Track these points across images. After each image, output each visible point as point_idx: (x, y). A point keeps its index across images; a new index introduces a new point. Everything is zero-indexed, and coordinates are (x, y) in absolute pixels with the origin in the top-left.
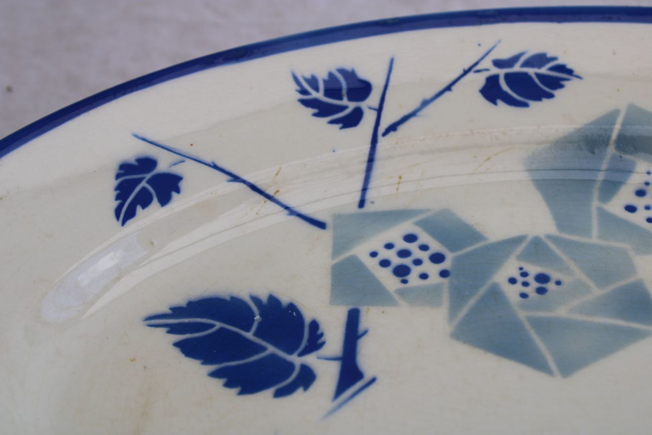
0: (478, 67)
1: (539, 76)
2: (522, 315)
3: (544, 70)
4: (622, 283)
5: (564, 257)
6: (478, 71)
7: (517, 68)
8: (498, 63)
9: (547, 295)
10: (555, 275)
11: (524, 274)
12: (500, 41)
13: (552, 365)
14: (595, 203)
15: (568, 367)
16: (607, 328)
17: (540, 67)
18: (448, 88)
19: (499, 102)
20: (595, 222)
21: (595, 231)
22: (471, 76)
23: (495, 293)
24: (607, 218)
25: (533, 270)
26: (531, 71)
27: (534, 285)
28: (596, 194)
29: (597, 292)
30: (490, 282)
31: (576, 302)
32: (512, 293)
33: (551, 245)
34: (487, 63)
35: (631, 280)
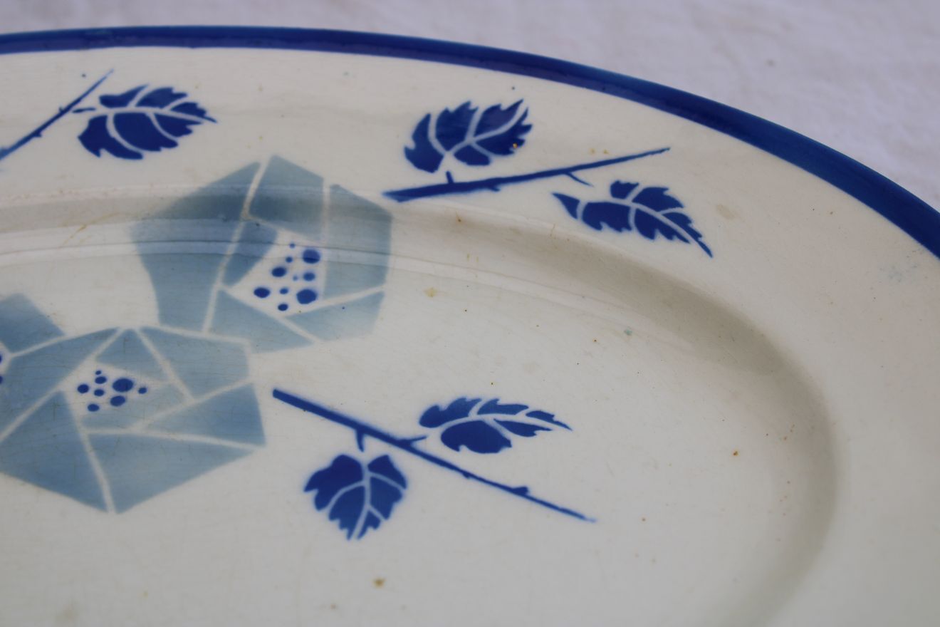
0: (80, 106)
1: (160, 118)
2: (84, 433)
3: (167, 111)
4: (226, 389)
5: (158, 356)
6: (79, 111)
7: (132, 107)
8: (107, 101)
9: (125, 406)
10: (139, 379)
11: (101, 380)
12: (111, 71)
13: (108, 497)
14: (218, 286)
15: (126, 499)
16: (190, 448)
17: (162, 105)
18: (37, 133)
19: (104, 153)
20: (211, 310)
21: (208, 322)
22: (70, 116)
23: (57, 407)
24: (228, 306)
25: (113, 374)
26: (150, 112)
27: (110, 392)
28: (221, 273)
29: (191, 400)
30: (52, 392)
31: (159, 416)
32: (78, 404)
33: (146, 342)
34: (92, 101)
35: (238, 385)
